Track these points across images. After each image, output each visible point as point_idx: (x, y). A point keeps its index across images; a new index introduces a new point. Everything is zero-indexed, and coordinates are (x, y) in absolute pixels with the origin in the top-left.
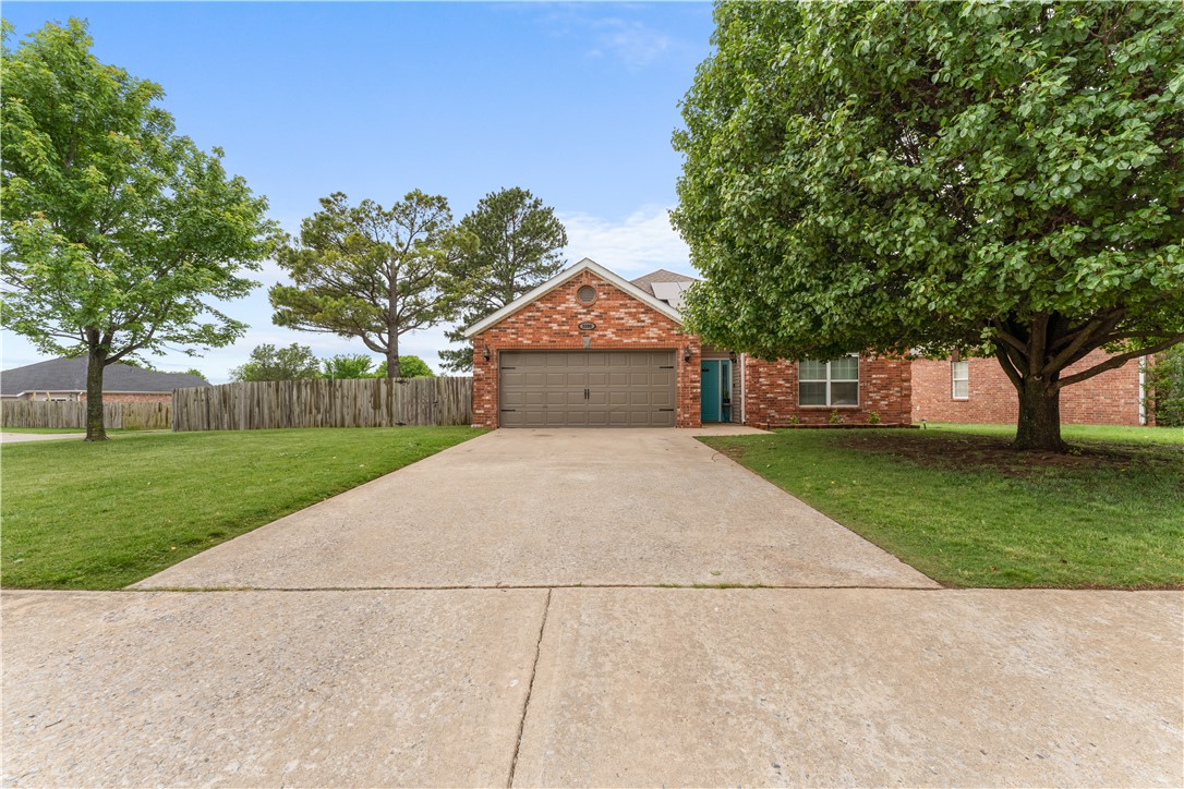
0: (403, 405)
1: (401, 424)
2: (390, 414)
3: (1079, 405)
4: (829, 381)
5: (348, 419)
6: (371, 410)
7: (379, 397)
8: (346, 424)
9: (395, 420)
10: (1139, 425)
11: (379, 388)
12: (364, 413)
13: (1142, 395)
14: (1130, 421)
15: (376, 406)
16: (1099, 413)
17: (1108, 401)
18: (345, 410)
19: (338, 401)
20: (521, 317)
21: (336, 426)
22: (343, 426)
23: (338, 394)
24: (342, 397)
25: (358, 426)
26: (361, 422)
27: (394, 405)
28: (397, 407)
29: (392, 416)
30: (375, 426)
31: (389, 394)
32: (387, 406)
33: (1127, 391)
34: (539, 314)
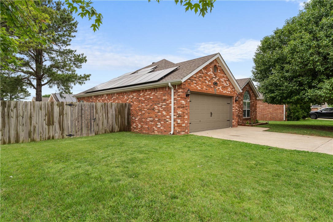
0: (72, 121)
1: (70, 135)
2: (62, 128)
3: (268, 116)
4: (247, 109)
5: (23, 136)
6: (47, 127)
7: (53, 116)
8: (21, 139)
9: (66, 133)
10: (283, 120)
11: (52, 109)
12: (39, 129)
13: (284, 114)
14: (281, 120)
15: (50, 123)
16: (273, 118)
17: (276, 115)
18: (20, 128)
19: (13, 121)
20: (197, 75)
21: (9, 142)
22: (17, 141)
23: (13, 114)
24: (17, 117)
25: (33, 140)
26: (36, 137)
27: (65, 122)
28: (68, 122)
29: (63, 130)
30: (49, 138)
31: (61, 113)
32: (59, 123)
33: (280, 113)
34: (203, 75)
